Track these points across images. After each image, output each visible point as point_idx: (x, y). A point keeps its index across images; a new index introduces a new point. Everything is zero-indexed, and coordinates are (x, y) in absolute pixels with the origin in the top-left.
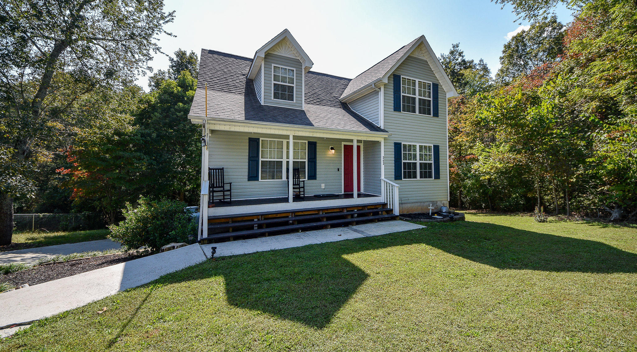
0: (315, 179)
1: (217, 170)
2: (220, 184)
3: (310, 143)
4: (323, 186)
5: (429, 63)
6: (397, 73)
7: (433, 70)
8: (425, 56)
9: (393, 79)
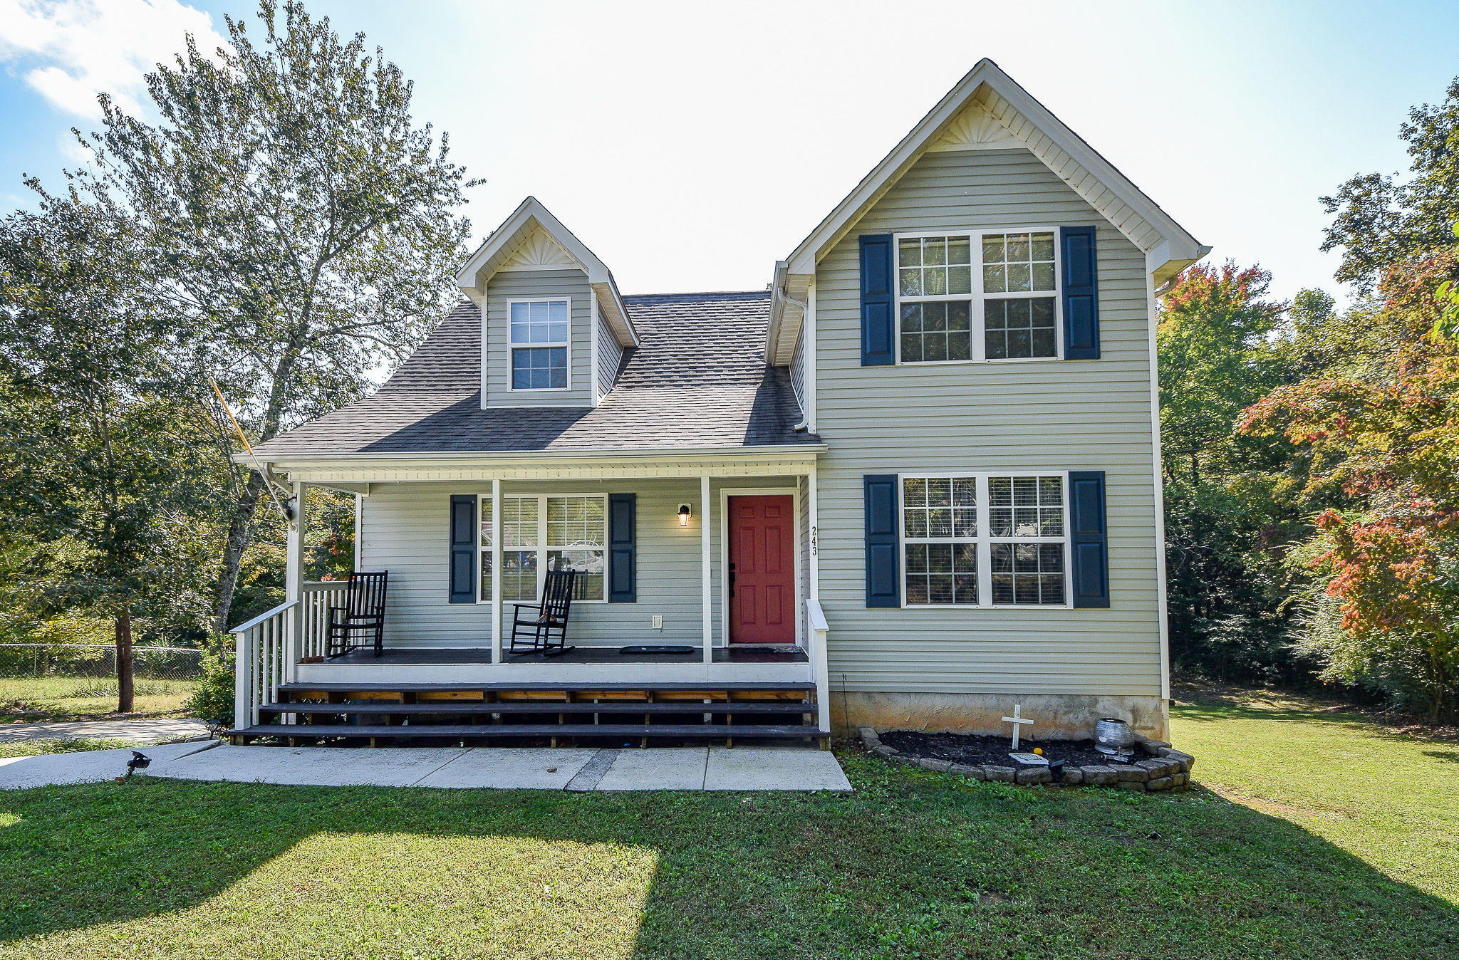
0: (634, 600)
1: (372, 577)
2: (375, 609)
3: (613, 498)
4: (657, 621)
5: (1039, 155)
6: (876, 229)
7: (1062, 176)
8: (1015, 134)
9: (857, 256)
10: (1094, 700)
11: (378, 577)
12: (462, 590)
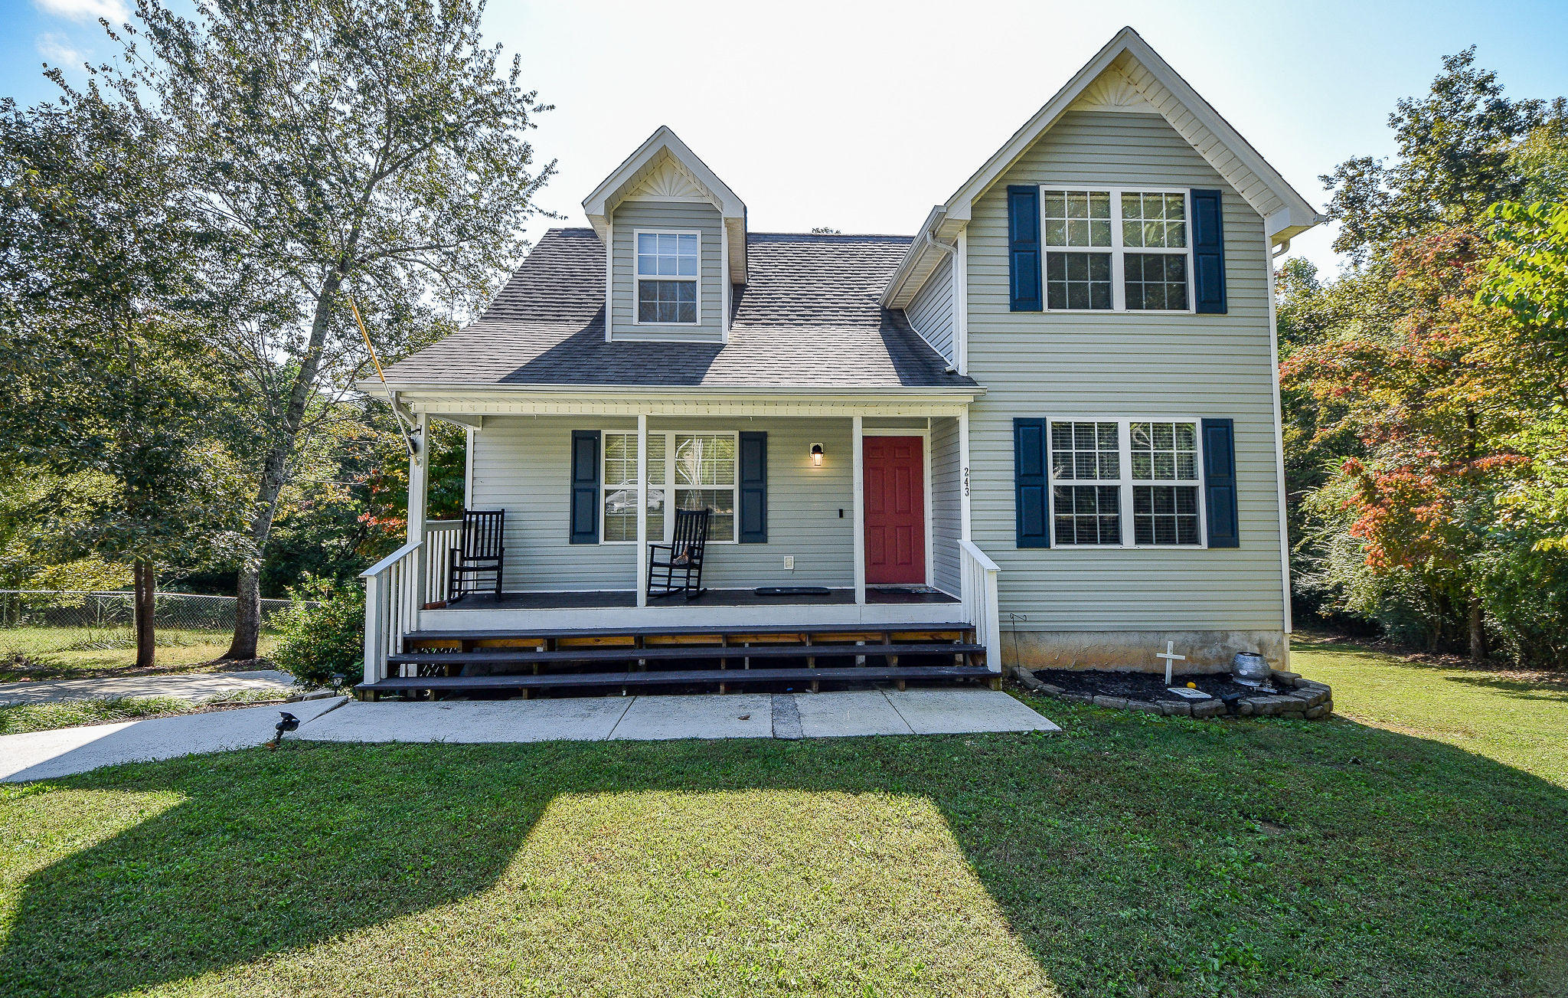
0: (764, 540)
1: (487, 517)
2: (492, 550)
3: (744, 436)
4: (789, 562)
5: (1170, 121)
6: (1023, 180)
7: (1191, 142)
8: (1149, 99)
9: (1005, 204)
10: (1226, 635)
11: (494, 516)
12: (583, 530)
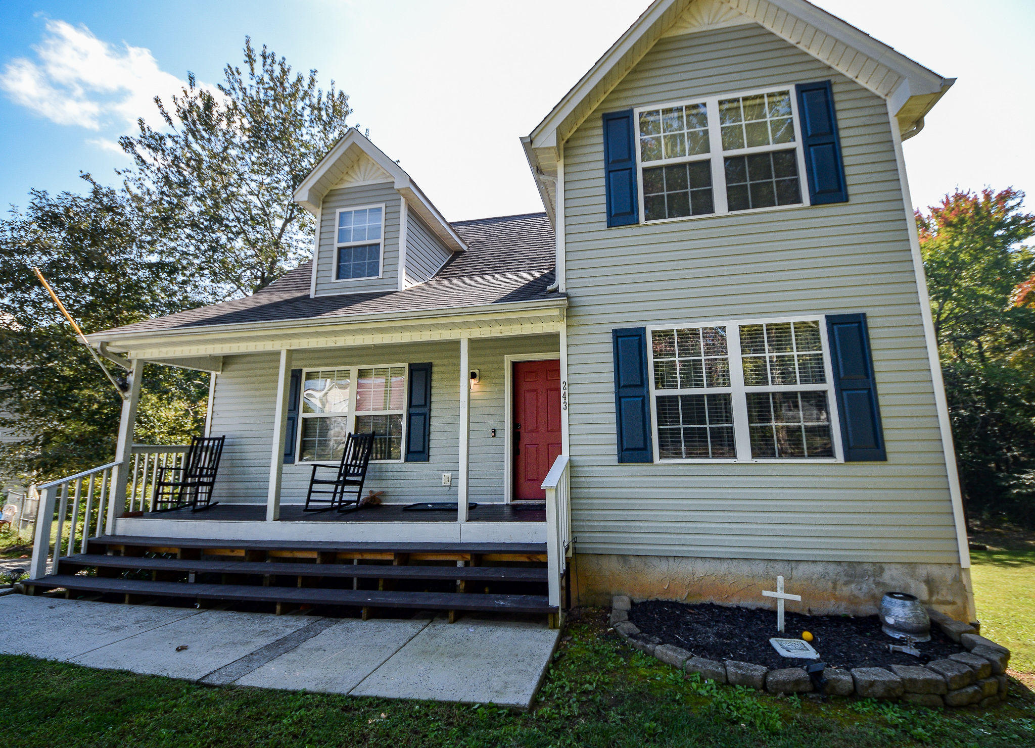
0: (427, 459)
3: (412, 369)
4: (446, 479)
5: (768, 26)
6: (618, 106)
7: (792, 41)
8: (744, 12)
9: (600, 131)
10: (879, 567)
